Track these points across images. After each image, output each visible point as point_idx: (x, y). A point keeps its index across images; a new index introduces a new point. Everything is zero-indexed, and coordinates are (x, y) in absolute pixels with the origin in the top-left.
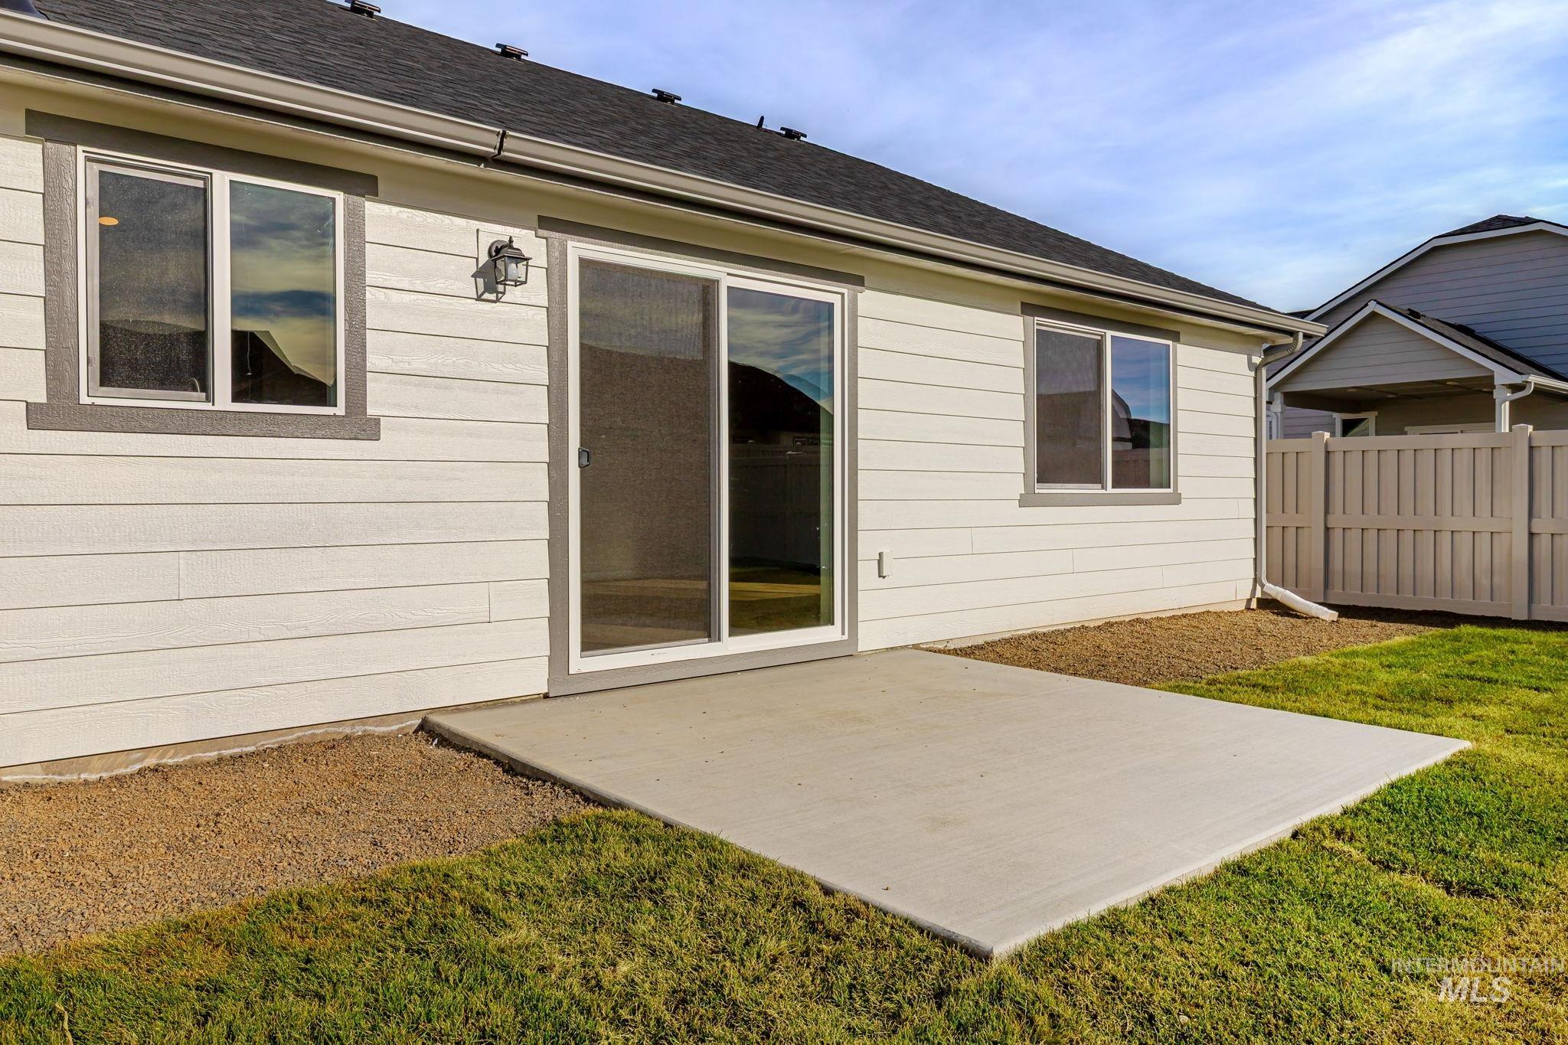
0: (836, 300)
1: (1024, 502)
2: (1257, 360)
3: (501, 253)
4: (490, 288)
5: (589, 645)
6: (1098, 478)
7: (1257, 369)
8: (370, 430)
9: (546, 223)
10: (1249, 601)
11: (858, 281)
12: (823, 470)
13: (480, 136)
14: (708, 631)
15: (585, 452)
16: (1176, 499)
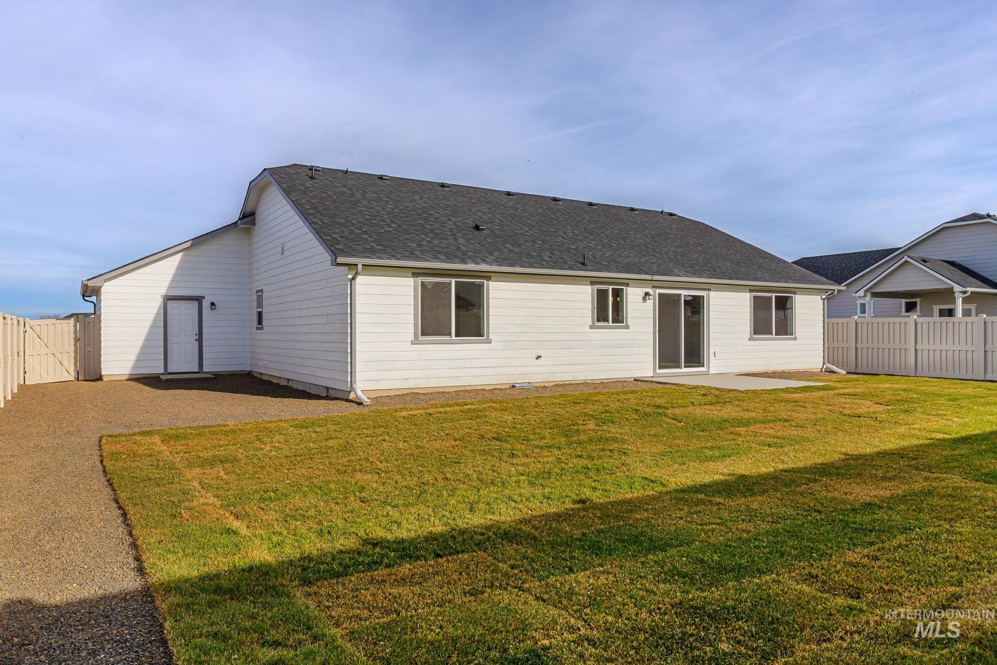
0: (705, 295)
1: (750, 340)
2: (824, 297)
3: (647, 294)
4: (644, 300)
5: (660, 367)
6: (771, 333)
7: (824, 300)
8: (627, 327)
9: (653, 287)
10: (822, 369)
11: (710, 290)
12: (701, 326)
13: (649, 277)
14: (679, 367)
15: (659, 330)
16: (796, 339)
